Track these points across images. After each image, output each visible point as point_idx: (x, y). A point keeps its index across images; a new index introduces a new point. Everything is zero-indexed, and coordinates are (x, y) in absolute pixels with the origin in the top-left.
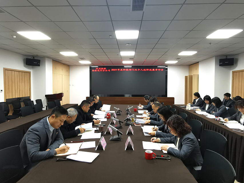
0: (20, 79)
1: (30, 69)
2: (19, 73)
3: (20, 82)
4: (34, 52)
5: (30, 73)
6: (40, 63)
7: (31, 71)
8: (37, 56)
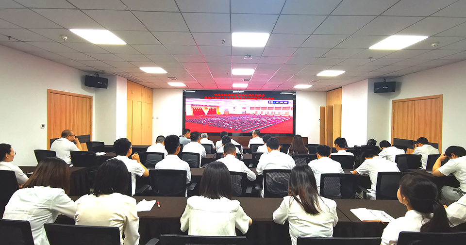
0: (75, 107)
1: (92, 92)
2: (73, 98)
3: (74, 112)
4: (98, 66)
5: (90, 98)
6: (107, 84)
7: (93, 95)
8: (103, 72)
